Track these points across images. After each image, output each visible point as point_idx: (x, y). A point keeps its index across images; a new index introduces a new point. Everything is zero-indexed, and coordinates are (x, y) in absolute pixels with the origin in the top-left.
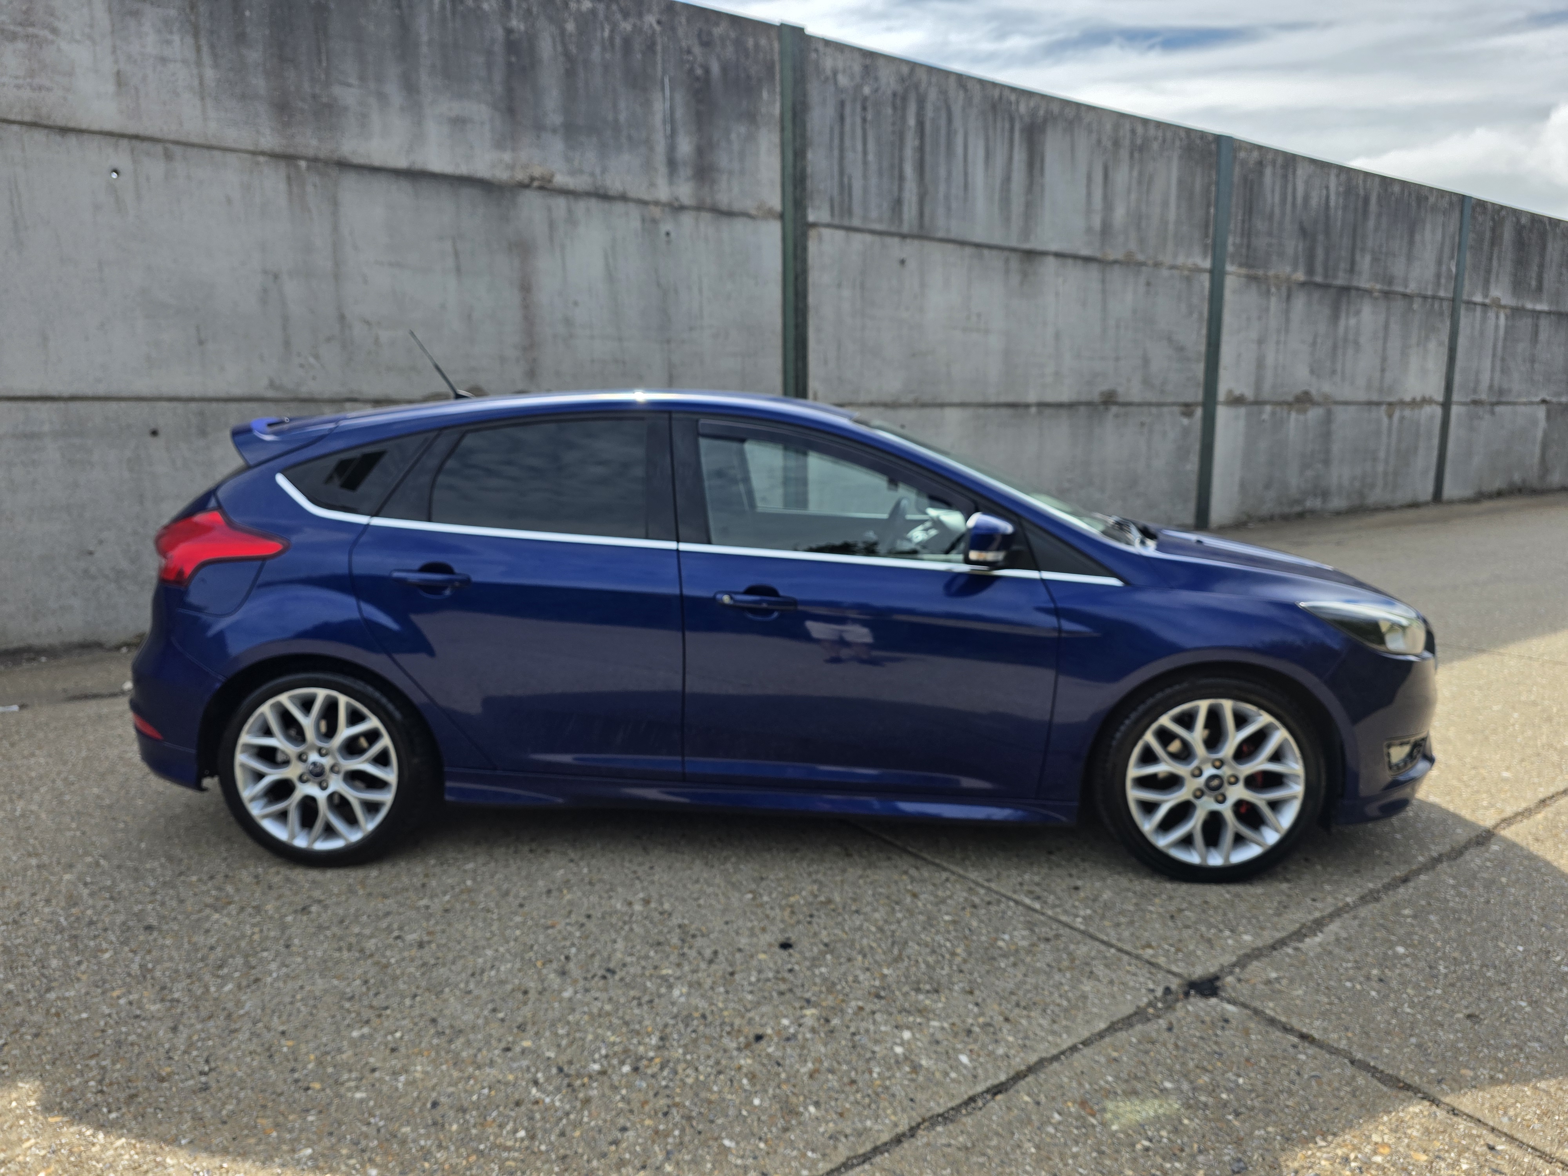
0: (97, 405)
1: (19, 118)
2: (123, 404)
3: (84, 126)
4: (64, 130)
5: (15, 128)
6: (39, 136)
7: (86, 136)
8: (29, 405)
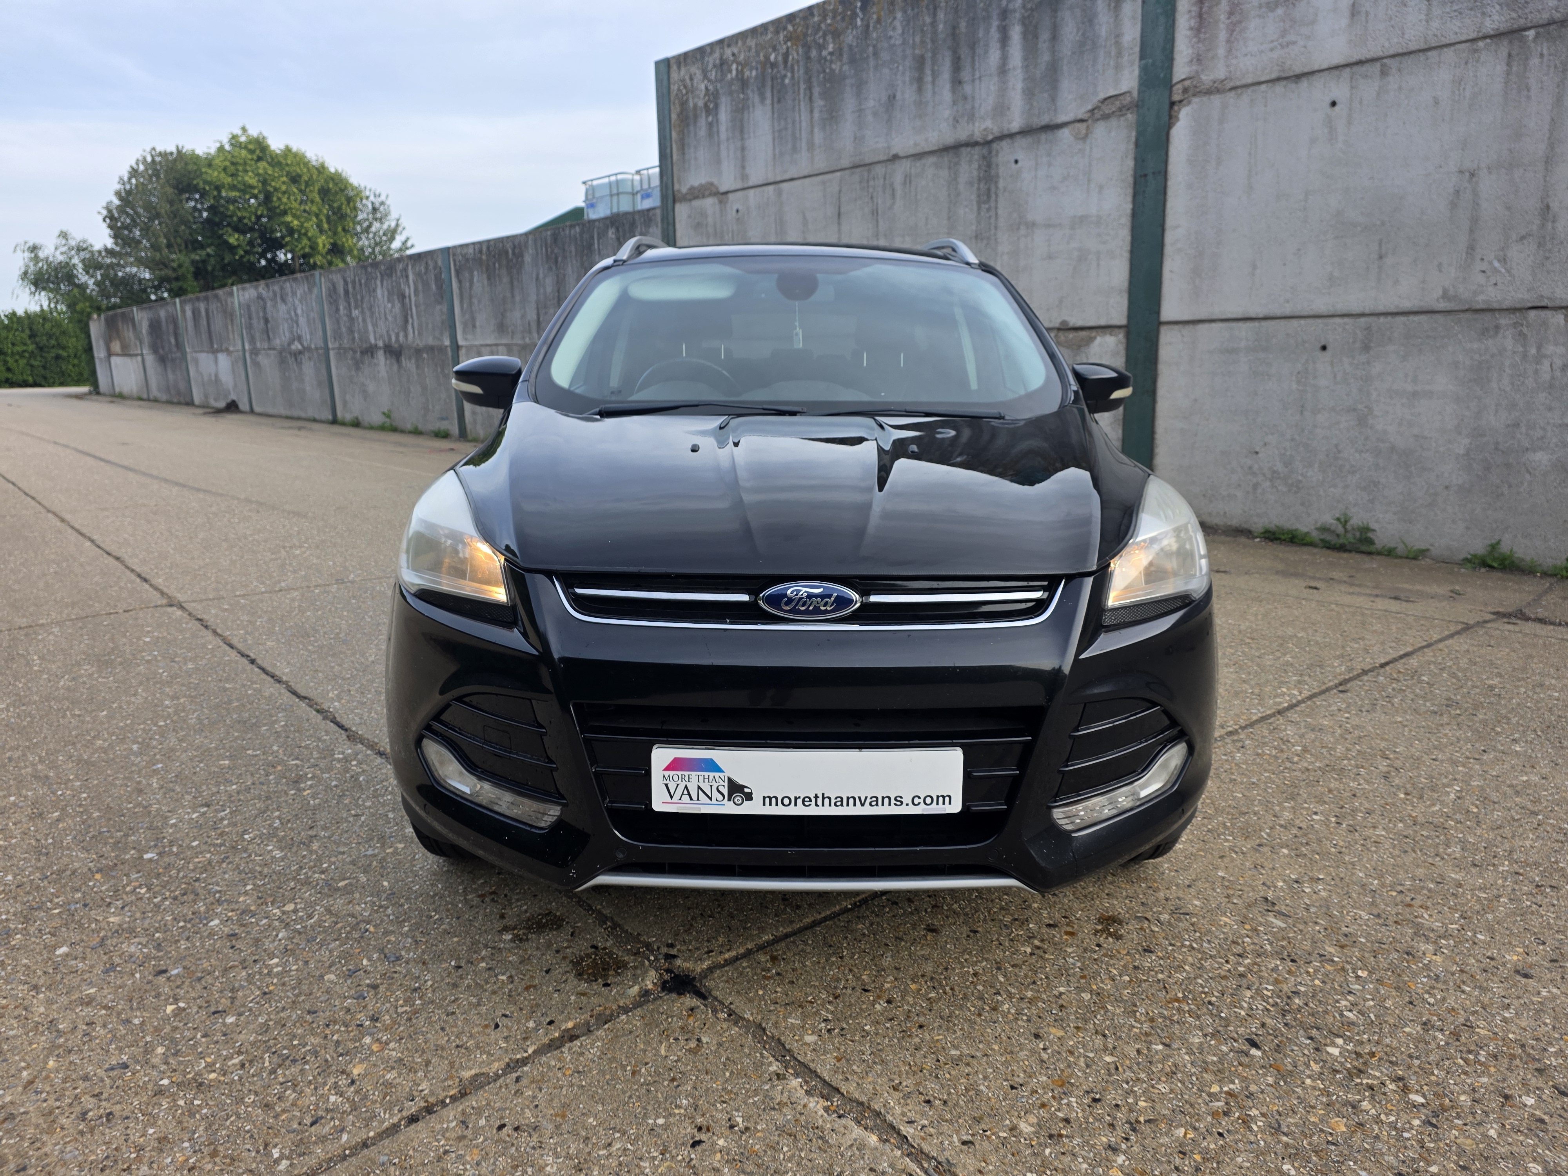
0: (1282, 322)
1: (1268, 78)
2: (1302, 322)
3: (1316, 68)
4: (1299, 77)
5: (1263, 87)
6: (1279, 88)
7: (1316, 77)
8: (1234, 325)
